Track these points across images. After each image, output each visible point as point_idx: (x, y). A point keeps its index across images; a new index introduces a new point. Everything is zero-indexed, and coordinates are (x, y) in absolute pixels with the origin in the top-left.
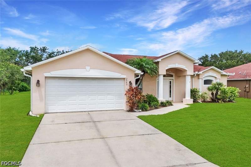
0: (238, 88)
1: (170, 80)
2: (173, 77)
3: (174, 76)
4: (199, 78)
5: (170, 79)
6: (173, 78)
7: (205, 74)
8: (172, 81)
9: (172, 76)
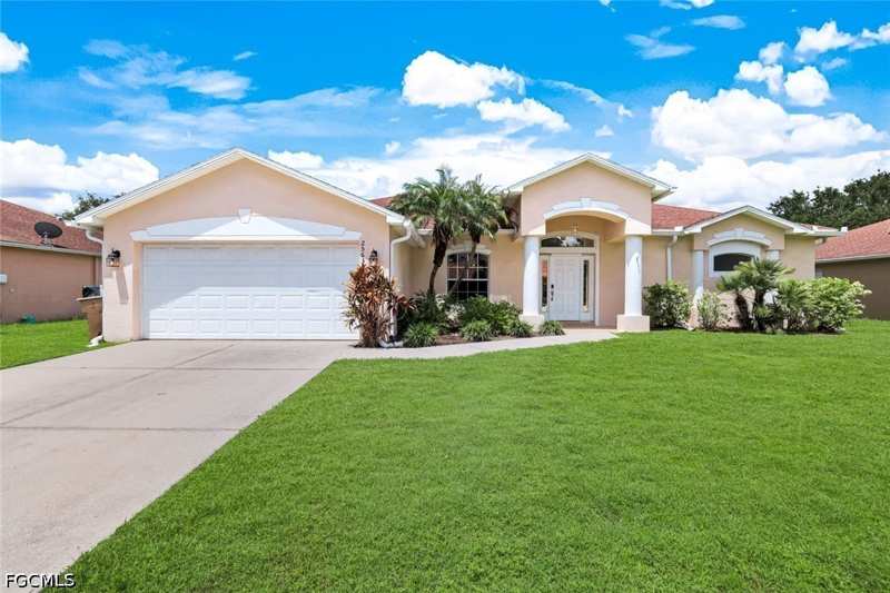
0: (857, 283)
1: (587, 258)
2: (592, 246)
3: (597, 244)
4: (691, 250)
5: (584, 254)
6: (595, 250)
7: (717, 236)
8: (590, 259)
9: (590, 243)
